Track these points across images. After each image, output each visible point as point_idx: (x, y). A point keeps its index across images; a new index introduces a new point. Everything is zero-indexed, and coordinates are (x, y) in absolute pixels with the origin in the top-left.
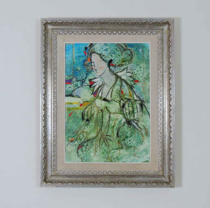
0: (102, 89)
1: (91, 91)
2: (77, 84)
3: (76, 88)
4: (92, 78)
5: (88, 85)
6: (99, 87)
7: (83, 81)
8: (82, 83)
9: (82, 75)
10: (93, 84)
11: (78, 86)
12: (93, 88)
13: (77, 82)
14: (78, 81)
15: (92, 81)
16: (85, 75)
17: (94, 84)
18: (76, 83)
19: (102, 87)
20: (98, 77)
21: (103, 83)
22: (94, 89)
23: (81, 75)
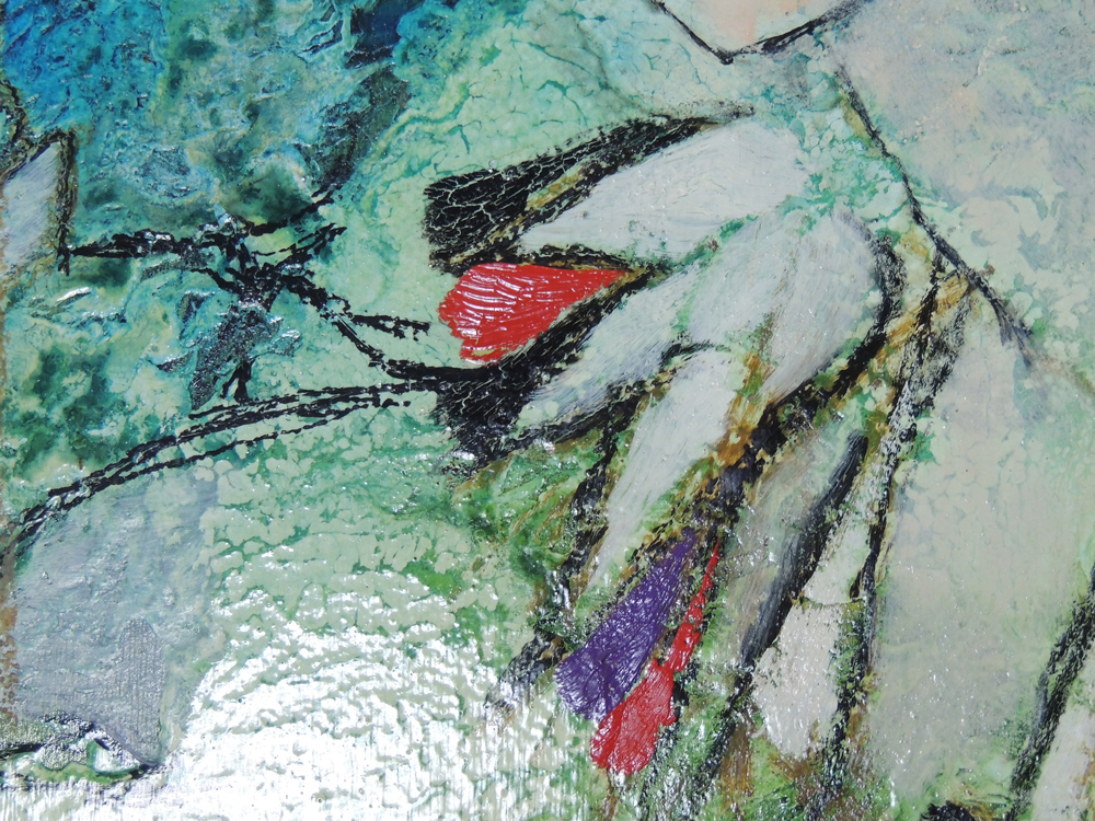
0: (867, 489)
1: (496, 556)
2: (95, 367)
3: (59, 469)
4: (544, 143)
5: (413, 375)
6: (771, 432)
7: (272, 247)
8: (218, 307)
9: (232, 58)
10: (556, 348)
11: (110, 430)
12: (579, 461)
13: (104, 302)
14: (128, 246)
15: (534, 239)
16: (331, 57)
17: (589, 317)
18: (65, 338)
19: (851, 413)
20: (730, 84)
21: (889, 279)
22: (595, 487)
23: (201, 76)
